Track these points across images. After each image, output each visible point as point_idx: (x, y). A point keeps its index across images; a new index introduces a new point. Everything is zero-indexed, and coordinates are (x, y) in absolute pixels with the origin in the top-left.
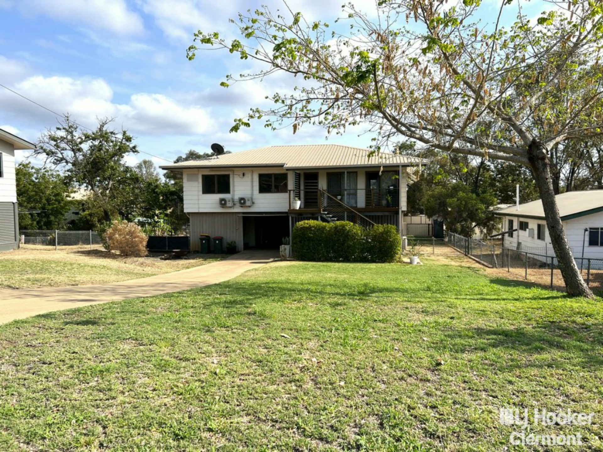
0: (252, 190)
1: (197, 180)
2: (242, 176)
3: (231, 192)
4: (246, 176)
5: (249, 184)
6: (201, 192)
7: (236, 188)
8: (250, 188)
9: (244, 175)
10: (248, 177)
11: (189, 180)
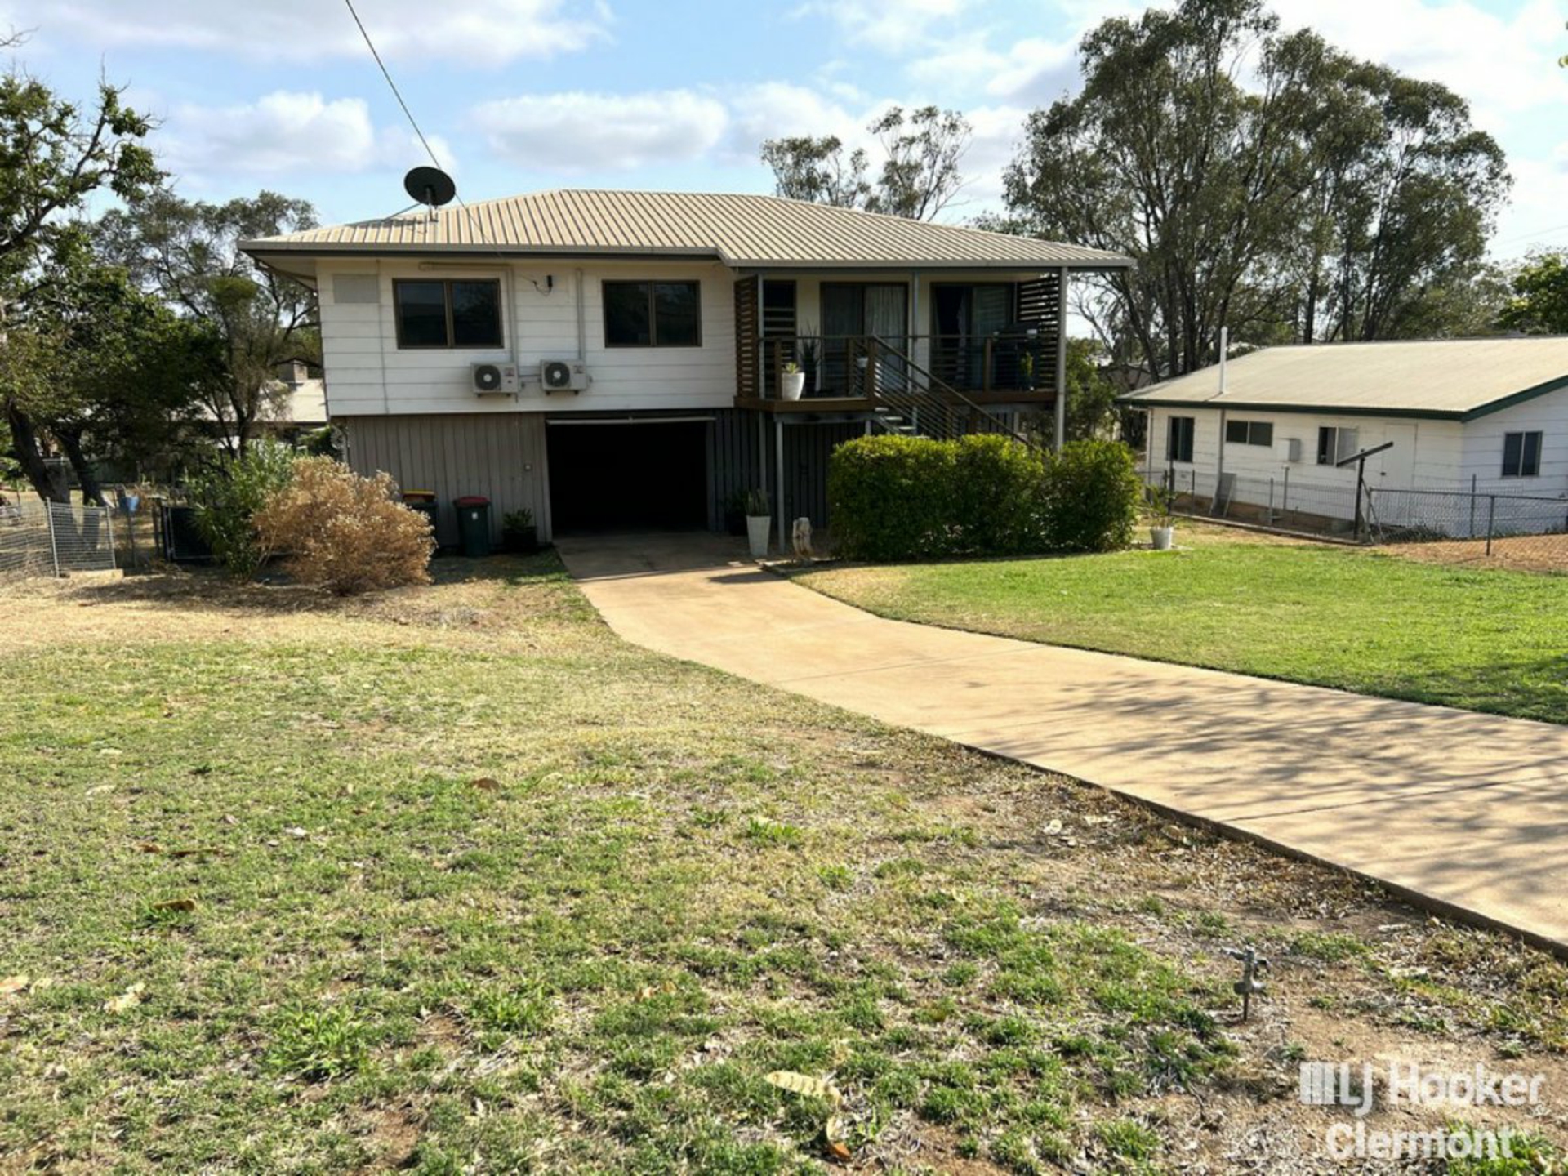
0: (581, 337)
1: (375, 298)
2: (543, 284)
3: (506, 342)
4: (557, 285)
5: (571, 314)
6: (392, 342)
7: (523, 329)
8: (572, 330)
9: (550, 282)
10: (565, 292)
11: (340, 299)
